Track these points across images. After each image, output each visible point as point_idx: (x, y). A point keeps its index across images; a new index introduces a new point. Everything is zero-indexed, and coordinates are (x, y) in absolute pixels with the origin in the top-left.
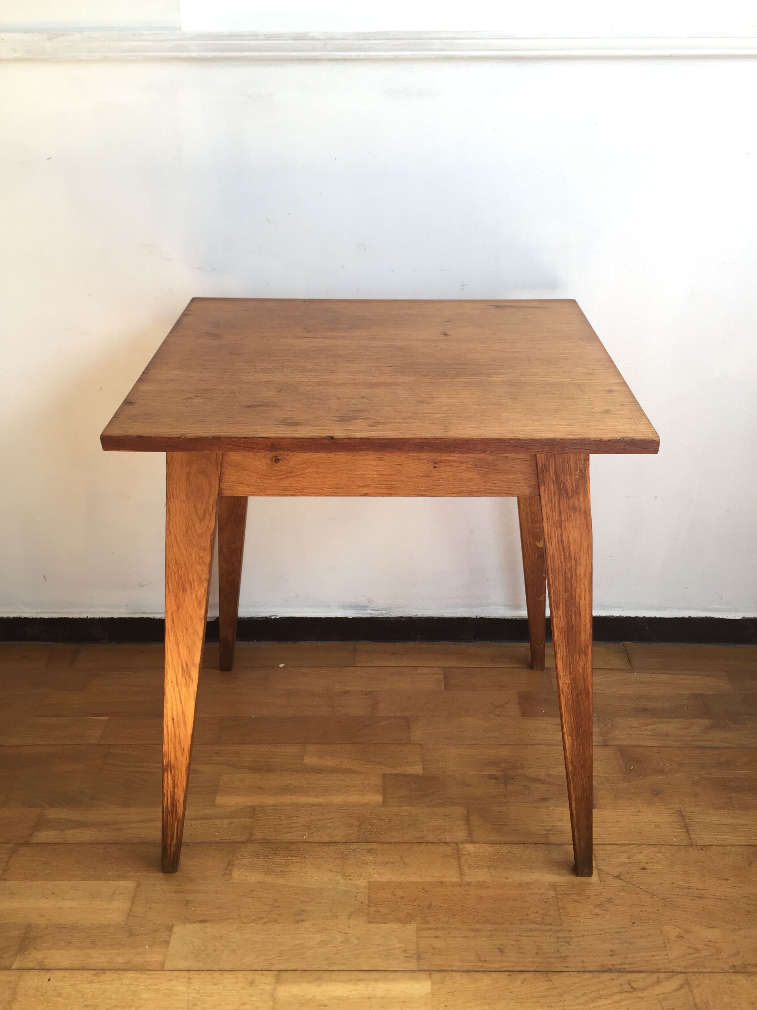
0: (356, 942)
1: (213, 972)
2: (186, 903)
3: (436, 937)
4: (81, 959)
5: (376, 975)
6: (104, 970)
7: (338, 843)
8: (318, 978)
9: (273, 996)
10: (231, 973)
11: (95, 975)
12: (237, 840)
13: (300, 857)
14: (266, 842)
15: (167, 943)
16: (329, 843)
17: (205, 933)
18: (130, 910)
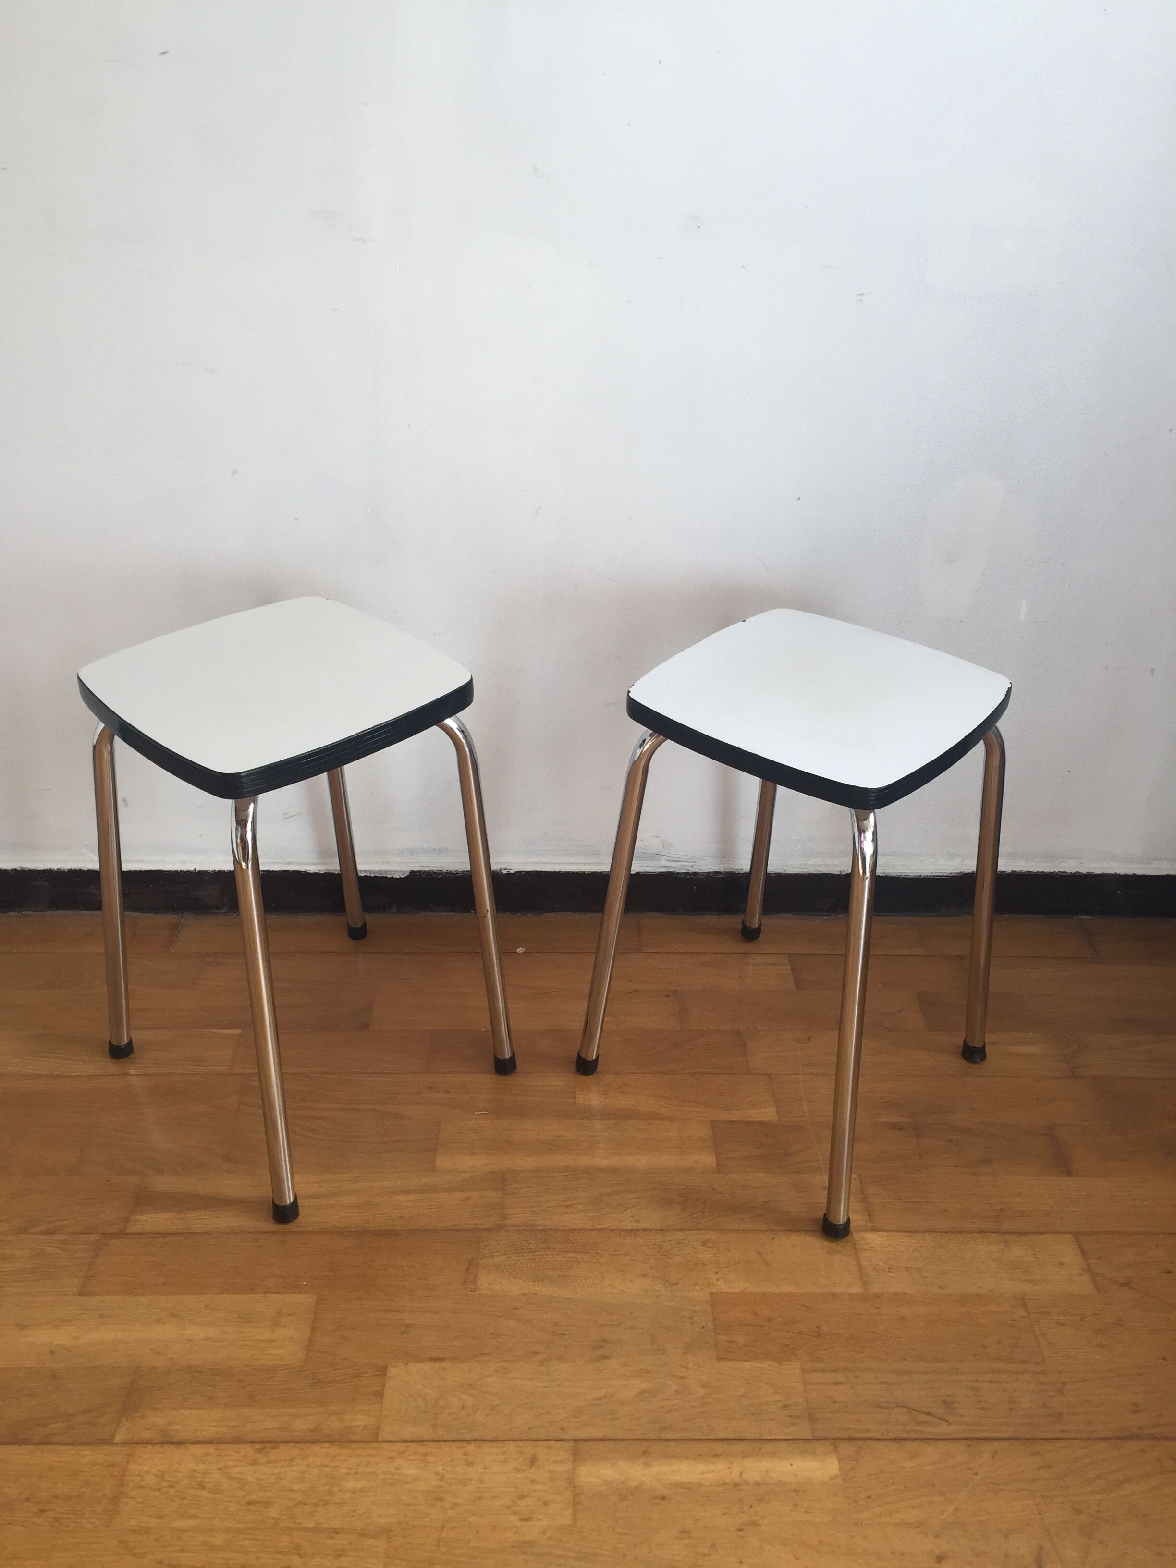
0: (701, 1391)
1: (465, 1444)
2: (404, 1329)
3: (836, 1384)
4: (233, 1424)
5: (742, 1446)
6: (275, 1443)
7: (651, 1230)
8: (645, 1452)
9: (571, 1482)
10: (496, 1444)
11: (260, 1451)
12: (479, 1226)
13: (589, 1253)
14: (529, 1229)
15: (379, 1395)
16: (634, 1232)
17: (442, 1379)
18: (311, 1342)
